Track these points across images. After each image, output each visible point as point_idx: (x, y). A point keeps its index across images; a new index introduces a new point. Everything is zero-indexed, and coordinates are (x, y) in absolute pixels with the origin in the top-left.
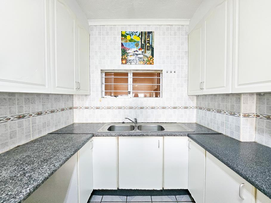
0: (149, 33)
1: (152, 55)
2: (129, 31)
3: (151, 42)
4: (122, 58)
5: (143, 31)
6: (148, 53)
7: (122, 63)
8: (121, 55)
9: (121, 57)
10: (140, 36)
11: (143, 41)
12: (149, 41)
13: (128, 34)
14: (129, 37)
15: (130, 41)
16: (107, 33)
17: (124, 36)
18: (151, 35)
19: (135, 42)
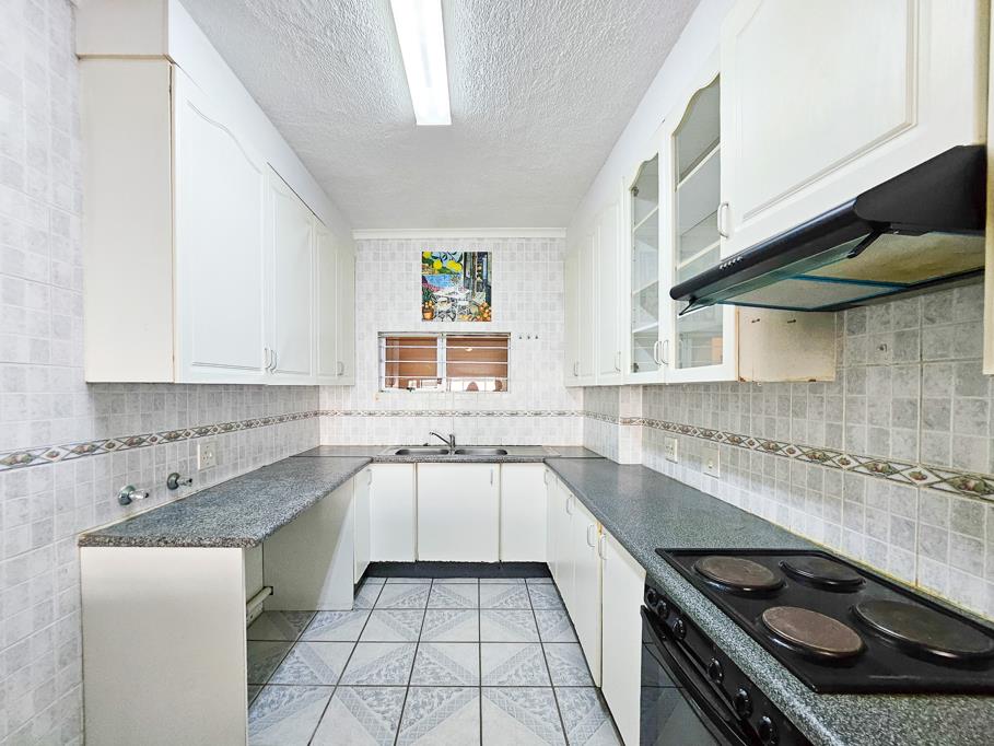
0: (482, 255)
1: (489, 300)
2: (438, 250)
3: (485, 274)
4: (424, 308)
5: (468, 251)
6: (480, 298)
7: (424, 319)
8: (421, 301)
9: (422, 306)
10: (462, 262)
11: (468, 271)
12: (481, 271)
13: (436, 258)
14: (438, 265)
15: (440, 271)
16: (393, 256)
17: (427, 261)
18: (485, 259)
19: (451, 273)
